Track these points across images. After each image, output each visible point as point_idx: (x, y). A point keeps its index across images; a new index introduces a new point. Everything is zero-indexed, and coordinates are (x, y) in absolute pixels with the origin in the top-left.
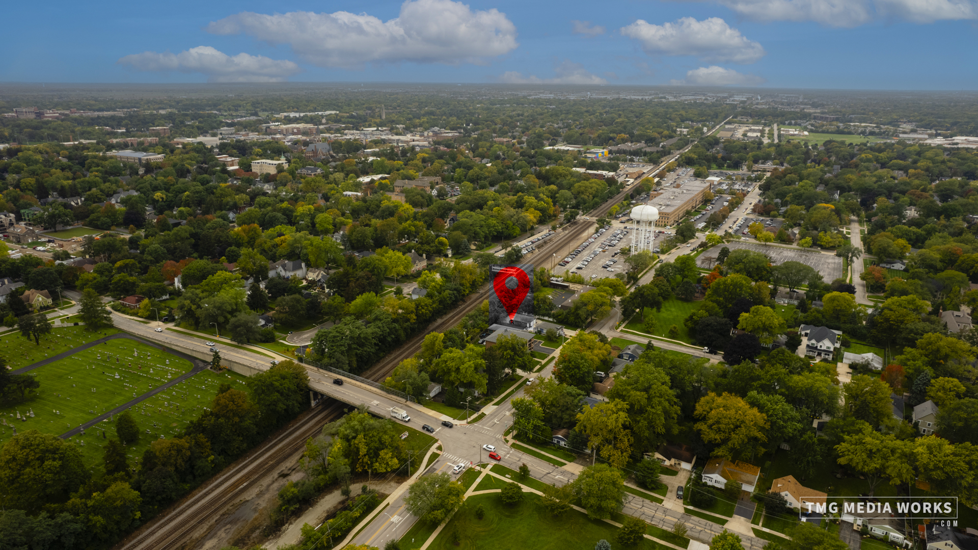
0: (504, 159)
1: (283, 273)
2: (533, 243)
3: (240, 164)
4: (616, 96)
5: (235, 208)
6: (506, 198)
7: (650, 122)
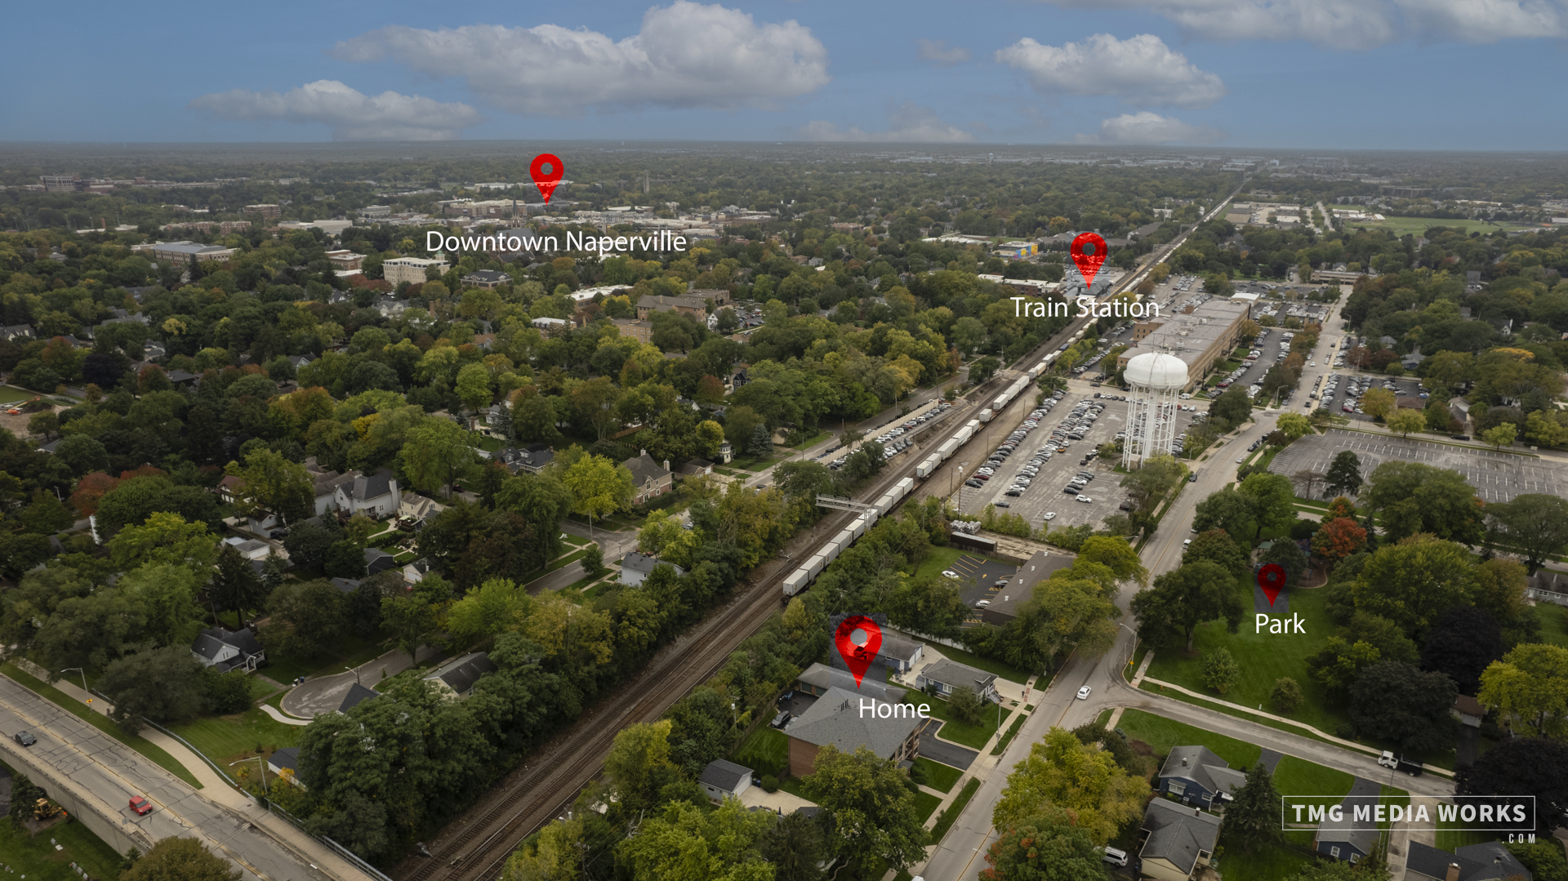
0: (849, 258)
1: (345, 504)
2: (907, 429)
3: (365, 266)
4: (1037, 159)
5: (315, 348)
6: (851, 334)
7: (1102, 198)
